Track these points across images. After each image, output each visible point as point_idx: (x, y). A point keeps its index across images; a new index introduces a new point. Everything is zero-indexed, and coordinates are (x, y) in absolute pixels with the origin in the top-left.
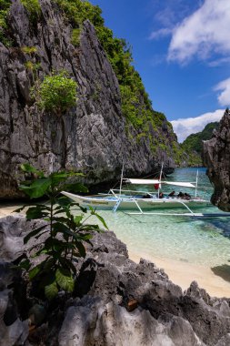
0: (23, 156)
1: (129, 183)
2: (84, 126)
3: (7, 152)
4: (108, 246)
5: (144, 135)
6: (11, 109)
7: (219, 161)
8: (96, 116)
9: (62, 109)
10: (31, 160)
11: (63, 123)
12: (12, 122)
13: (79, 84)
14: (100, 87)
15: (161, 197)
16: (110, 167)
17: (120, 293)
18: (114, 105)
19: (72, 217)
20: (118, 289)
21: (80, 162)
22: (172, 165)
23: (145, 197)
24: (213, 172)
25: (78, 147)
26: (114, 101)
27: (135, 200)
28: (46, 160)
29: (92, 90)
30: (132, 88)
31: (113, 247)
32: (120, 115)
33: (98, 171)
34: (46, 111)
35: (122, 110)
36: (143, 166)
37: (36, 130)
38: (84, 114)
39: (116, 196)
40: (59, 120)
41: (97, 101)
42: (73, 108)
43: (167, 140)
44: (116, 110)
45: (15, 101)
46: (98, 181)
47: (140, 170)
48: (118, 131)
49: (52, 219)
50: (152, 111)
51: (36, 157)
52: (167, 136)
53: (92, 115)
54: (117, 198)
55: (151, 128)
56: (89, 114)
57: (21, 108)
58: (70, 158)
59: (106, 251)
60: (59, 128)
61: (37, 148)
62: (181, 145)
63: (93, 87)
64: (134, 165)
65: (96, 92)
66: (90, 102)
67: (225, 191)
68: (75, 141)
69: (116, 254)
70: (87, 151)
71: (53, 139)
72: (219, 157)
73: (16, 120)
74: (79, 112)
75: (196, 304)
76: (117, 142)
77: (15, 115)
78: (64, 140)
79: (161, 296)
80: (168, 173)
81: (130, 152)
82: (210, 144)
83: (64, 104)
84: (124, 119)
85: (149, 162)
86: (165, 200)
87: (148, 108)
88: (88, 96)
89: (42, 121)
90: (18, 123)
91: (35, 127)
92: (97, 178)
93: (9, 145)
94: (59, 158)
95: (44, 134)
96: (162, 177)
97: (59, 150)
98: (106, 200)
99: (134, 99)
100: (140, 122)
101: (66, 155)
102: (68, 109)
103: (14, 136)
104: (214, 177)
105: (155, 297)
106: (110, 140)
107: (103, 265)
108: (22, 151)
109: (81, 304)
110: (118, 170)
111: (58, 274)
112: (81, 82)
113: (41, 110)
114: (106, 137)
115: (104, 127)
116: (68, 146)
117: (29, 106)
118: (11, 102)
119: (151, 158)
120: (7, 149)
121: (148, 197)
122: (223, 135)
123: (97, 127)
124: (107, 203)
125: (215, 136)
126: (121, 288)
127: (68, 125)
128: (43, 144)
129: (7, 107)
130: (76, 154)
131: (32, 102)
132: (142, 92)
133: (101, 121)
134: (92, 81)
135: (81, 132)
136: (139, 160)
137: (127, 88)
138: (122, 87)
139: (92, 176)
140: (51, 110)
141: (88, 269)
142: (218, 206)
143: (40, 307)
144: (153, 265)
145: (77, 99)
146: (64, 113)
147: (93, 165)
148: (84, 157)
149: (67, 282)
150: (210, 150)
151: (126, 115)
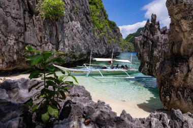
0: (33, 45)
1: (95, 61)
2: (69, 28)
3: (23, 43)
4: (79, 94)
5: (104, 34)
6: (24, 17)
7: (144, 48)
8: (76, 23)
9: (55, 18)
10: (38, 47)
11: (56, 26)
12: (25, 25)
13: (65, 3)
14: (78, 5)
15: (112, 68)
16: (84, 52)
17: (84, 117)
18: (86, 16)
19: (57, 77)
20: (83, 115)
21: (67, 49)
22: (119, 51)
23: (103, 68)
24: (140, 54)
25: (65, 40)
26: (86, 14)
27: (98, 70)
28: (47, 47)
29: (73, 7)
30: (97, 7)
31: (82, 94)
32: (89, 22)
33: (77, 54)
34: (46, 19)
35: (91, 19)
36: (103, 51)
37: (40, 30)
38: (69, 21)
39: (87, 68)
40: (53, 24)
41: (76, 13)
42: (62, 17)
43: (117, 37)
44: (88, 19)
45: (27, 13)
46: (77, 60)
47: (101, 53)
48: (88, 31)
49: (45, 78)
50: (108, 20)
51: (41, 46)
52: (117, 35)
53: (73, 22)
54: (88, 69)
55: (107, 30)
56: (71, 21)
57: (31, 17)
58: (61, 46)
59: (78, 96)
60: (54, 29)
61: (41, 40)
62: (124, 40)
63: (74, 5)
64: (98, 51)
65: (76, 8)
66: (72, 14)
67: (146, 64)
68: (64, 37)
69: (84, 97)
70: (71, 42)
71: (51, 35)
72: (144, 46)
73: (28, 24)
74: (65, 20)
75: (123, 120)
76: (88, 38)
77: (27, 21)
78: (57, 36)
79: (105, 117)
80: (117, 55)
81: (96, 43)
82: (139, 39)
83: (57, 15)
84: (92, 24)
85: (106, 49)
86: (115, 70)
87: (106, 18)
88: (71, 11)
89: (44, 25)
90: (29, 26)
91: (40, 28)
92: (77, 58)
93: (24, 39)
94: (54, 46)
95: (45, 32)
96: (113, 57)
97: (54, 42)
98: (82, 70)
99: (98, 13)
100: (101, 27)
101: (58, 44)
102: (59, 18)
103: (27, 33)
104: (140, 57)
105: (102, 118)
106: (84, 36)
107: (75, 103)
108: (32, 42)
109: (62, 124)
110: (89, 53)
111: (50, 108)
112: (66, 2)
113: (43, 18)
114: (82, 35)
115: (80, 29)
116: (60, 40)
117: (36, 16)
118: (24, 13)
119: (107, 46)
120: (23, 41)
121: (105, 68)
122: (145, 34)
123: (77, 29)
124: (83, 72)
125: (141, 35)
126: (84, 115)
127: (59, 27)
128: (45, 38)
129: (22, 16)
130: (64, 44)
131: (37, 14)
132: (103, 9)
133: (79, 25)
134: (73, 2)
135: (67, 32)
136: (101, 48)
137: (94, 6)
138: (91, 6)
139: (74, 57)
140: (49, 18)
141: (68, 105)
142: (142, 73)
143: (40, 126)
144: (104, 103)
145: (65, 12)
146: (57, 20)
147: (74, 51)
148: (69, 46)
149: (54, 112)
150: (139, 42)
151: (93, 22)
